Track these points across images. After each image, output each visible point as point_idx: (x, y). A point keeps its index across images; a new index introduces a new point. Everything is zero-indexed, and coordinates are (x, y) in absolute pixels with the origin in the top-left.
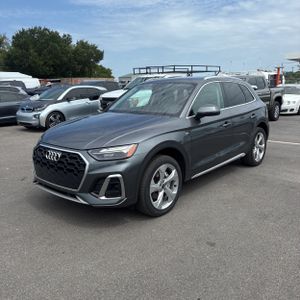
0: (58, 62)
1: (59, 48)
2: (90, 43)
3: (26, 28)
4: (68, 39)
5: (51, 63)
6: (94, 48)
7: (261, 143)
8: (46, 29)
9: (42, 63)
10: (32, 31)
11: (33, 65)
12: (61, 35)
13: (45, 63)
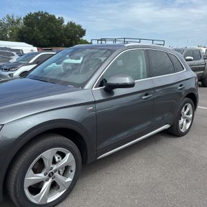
0: (53, 36)
1: (54, 27)
2: (76, 24)
3: (33, 12)
4: (61, 21)
5: (48, 37)
6: (79, 27)
7: (188, 114)
8: (46, 13)
9: (42, 36)
10: (37, 14)
11: (36, 38)
12: (57, 17)
13: (45, 37)
